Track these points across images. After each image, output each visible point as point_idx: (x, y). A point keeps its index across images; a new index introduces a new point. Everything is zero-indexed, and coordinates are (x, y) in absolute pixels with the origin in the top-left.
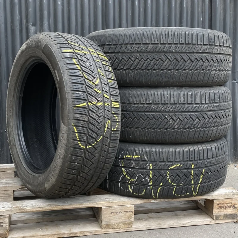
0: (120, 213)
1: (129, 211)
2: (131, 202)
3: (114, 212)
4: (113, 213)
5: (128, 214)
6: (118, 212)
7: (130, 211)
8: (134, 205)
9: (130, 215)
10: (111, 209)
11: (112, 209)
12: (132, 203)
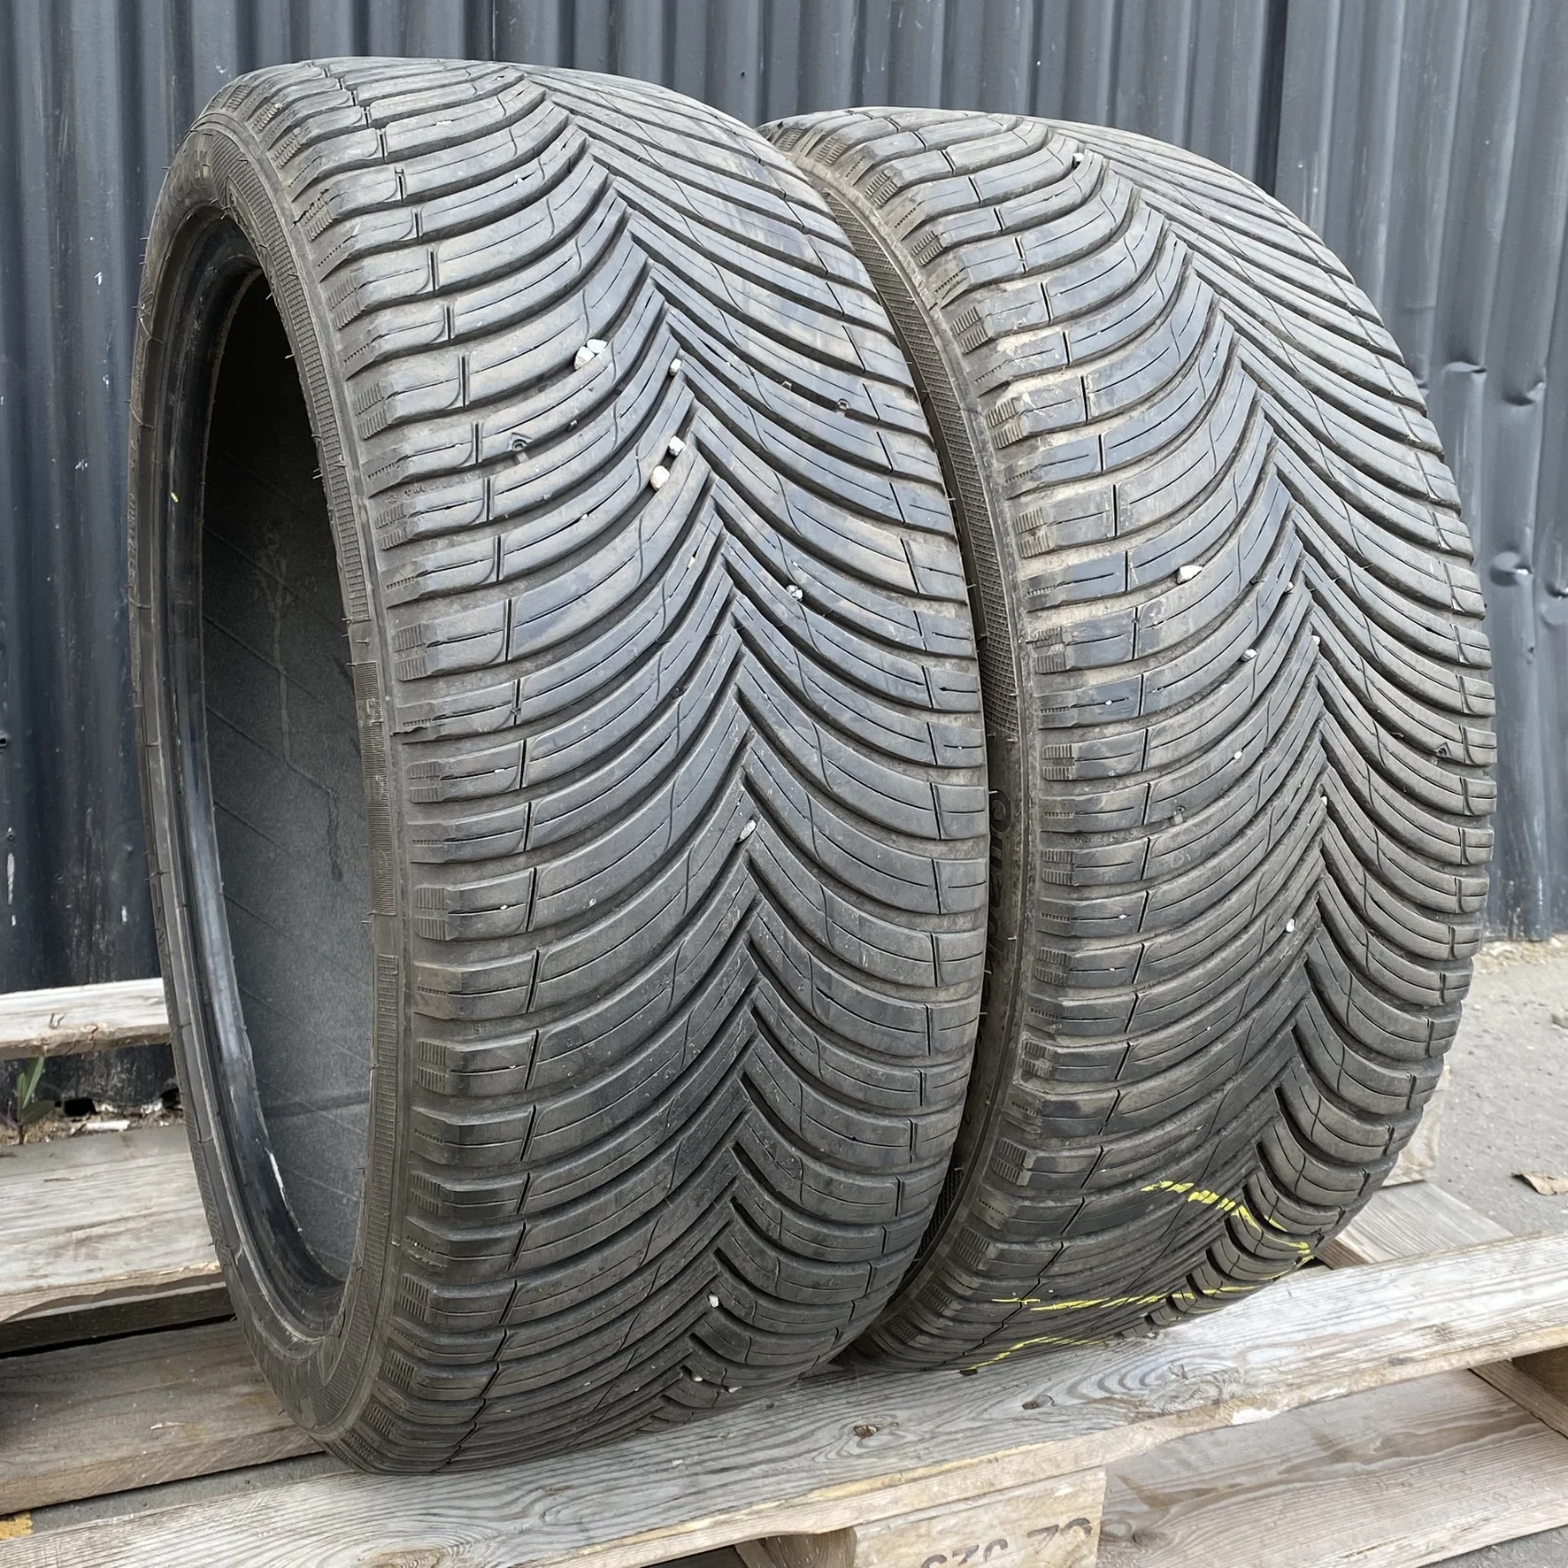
0: (997, 1550)
1: (1063, 1521)
2: (1083, 1449)
3: (948, 1554)
4: (942, 1559)
5: (1056, 1547)
6: (982, 1547)
7: (1070, 1526)
8: (1109, 1469)
9: (1070, 1553)
10: (928, 1535)
11: (937, 1526)
12: (1091, 1453)
